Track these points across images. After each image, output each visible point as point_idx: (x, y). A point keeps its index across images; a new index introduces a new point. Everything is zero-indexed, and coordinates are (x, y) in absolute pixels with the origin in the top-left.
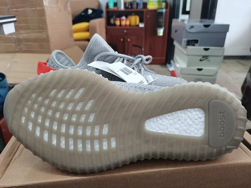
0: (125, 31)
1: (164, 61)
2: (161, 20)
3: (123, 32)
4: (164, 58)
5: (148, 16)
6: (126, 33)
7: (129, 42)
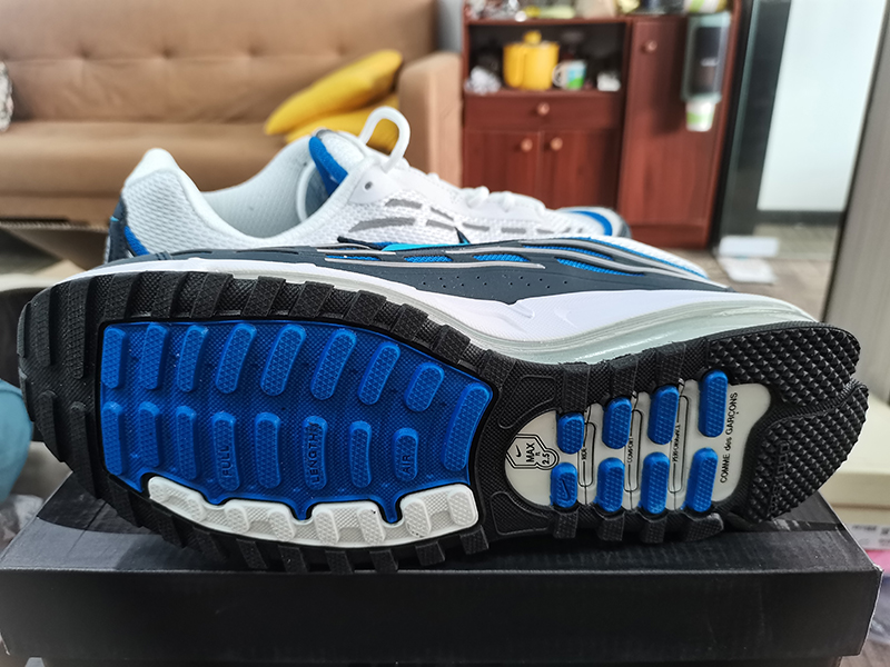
0: (543, 109)
1: (703, 236)
2: (710, 63)
3: (535, 112)
4: (703, 222)
5: (651, 47)
6: (546, 118)
7: (555, 153)
